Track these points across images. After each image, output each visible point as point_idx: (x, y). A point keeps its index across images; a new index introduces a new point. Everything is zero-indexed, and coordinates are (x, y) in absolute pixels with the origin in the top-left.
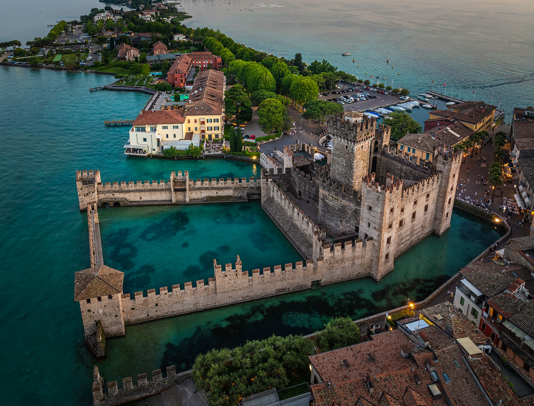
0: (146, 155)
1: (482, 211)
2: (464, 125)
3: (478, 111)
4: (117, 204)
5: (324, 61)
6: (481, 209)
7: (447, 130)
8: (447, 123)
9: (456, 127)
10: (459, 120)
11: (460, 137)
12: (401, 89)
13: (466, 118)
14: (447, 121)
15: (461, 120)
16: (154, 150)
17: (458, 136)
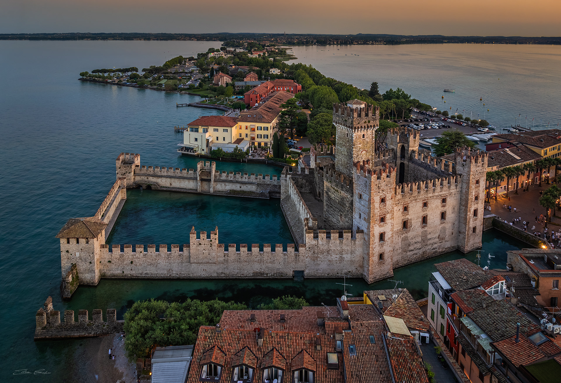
0: (195, 154)
1: (527, 236)
2: (530, 149)
3: (552, 137)
4: (149, 187)
5: (399, 89)
6: (526, 233)
7: (505, 152)
8: (509, 145)
9: (518, 150)
10: (525, 144)
11: (520, 160)
12: (480, 120)
13: (532, 141)
14: (509, 143)
15: (527, 144)
16: (203, 150)
17: (518, 158)
